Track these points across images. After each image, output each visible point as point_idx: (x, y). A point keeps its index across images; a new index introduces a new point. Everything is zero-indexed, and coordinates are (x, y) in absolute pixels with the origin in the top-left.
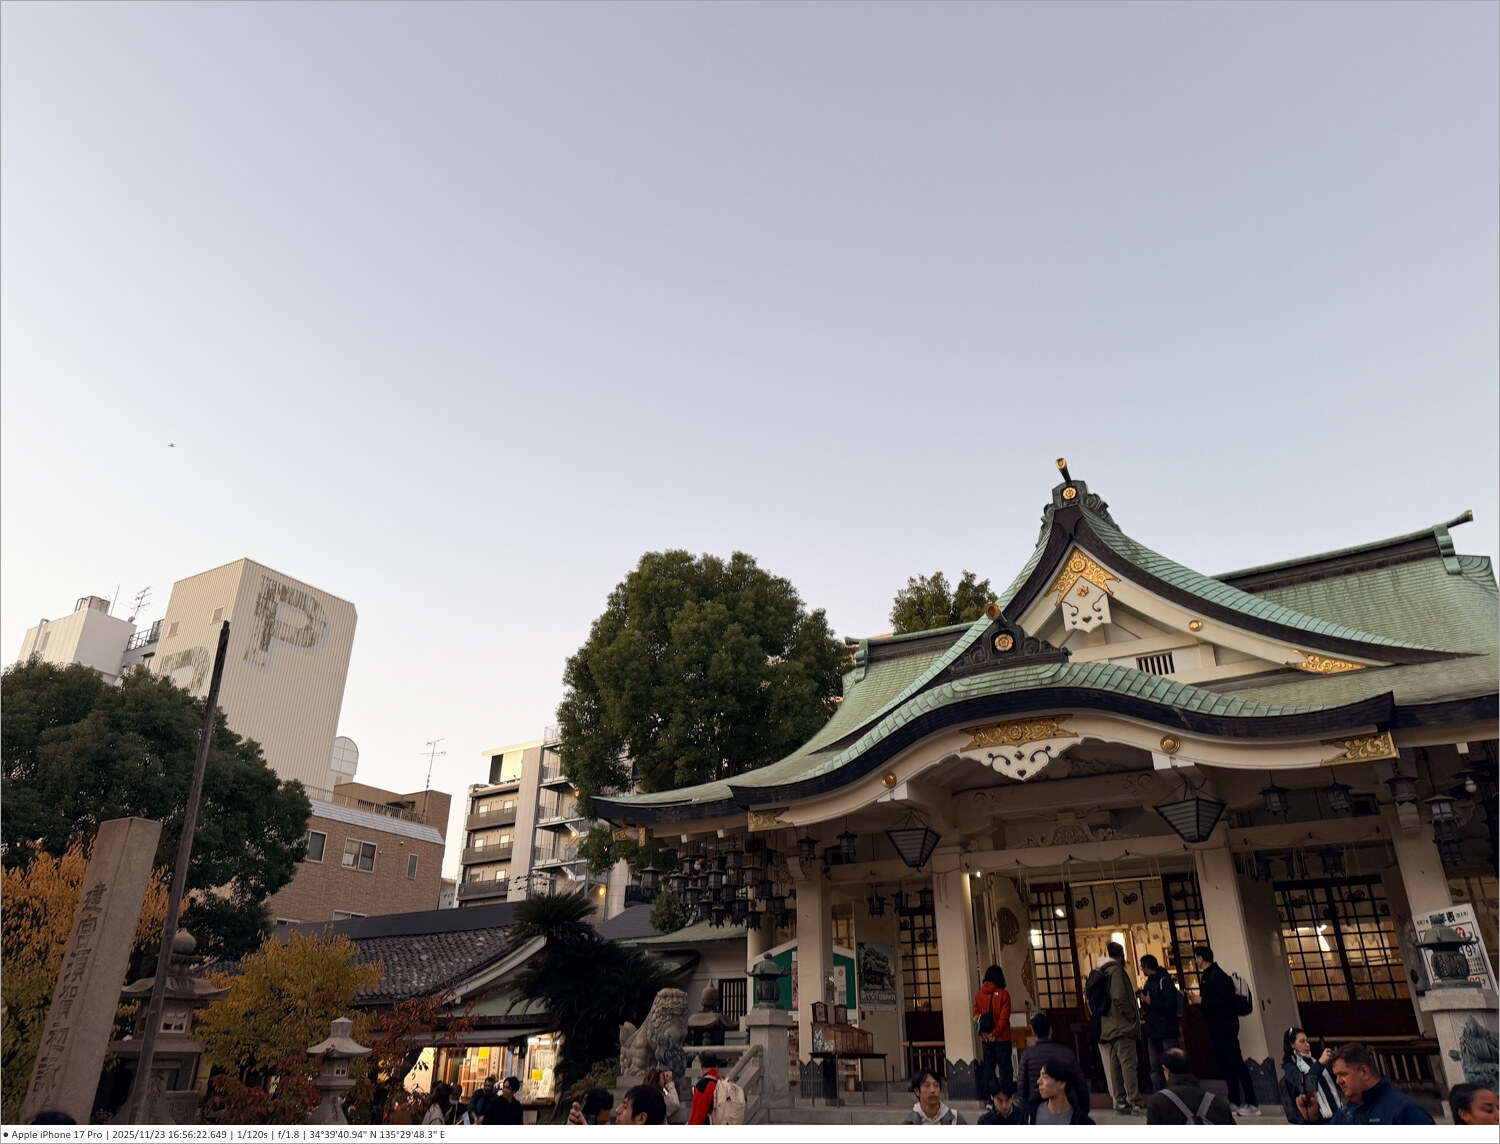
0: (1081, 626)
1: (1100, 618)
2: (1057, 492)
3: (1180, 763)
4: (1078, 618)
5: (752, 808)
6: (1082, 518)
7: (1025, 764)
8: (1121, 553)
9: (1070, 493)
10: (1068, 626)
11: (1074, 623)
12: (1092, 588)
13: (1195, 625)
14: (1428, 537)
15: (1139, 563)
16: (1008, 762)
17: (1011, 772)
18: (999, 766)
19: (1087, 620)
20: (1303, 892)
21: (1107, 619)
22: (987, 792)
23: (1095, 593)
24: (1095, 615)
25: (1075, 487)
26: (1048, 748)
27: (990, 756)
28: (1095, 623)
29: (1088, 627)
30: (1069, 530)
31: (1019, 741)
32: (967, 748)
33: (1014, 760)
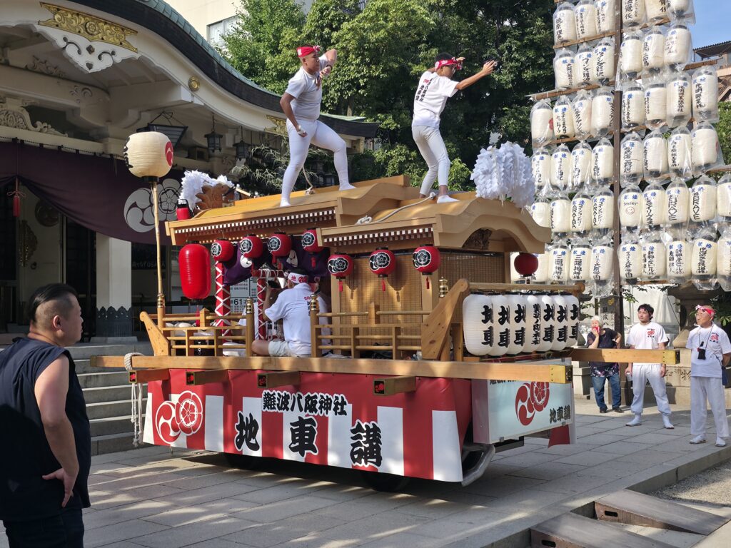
3: (197, 101)
7: (93, 58)
16: (79, 52)
17: (81, 60)
18: (71, 51)
27: (65, 39)
31: (92, 36)
32: (46, 24)
33: (84, 51)
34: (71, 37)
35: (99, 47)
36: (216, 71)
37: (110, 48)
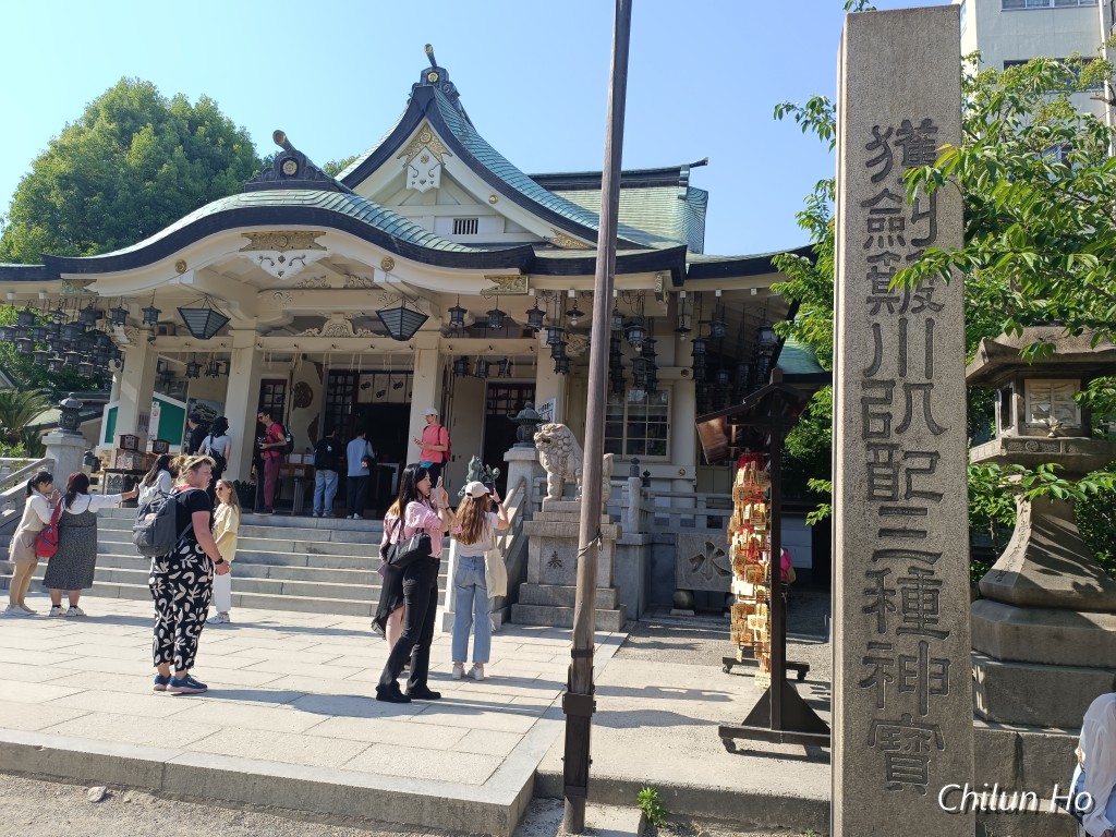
0: (418, 186)
1: (432, 183)
2: (424, 75)
3: (392, 280)
4: (417, 180)
5: (63, 275)
6: (433, 99)
7: (284, 266)
8: (454, 133)
9: (433, 77)
10: (409, 185)
11: (413, 183)
12: (432, 157)
13: (493, 199)
14: (676, 171)
15: (465, 144)
16: (273, 264)
17: (274, 271)
18: (266, 265)
19: (423, 182)
20: (505, 391)
21: (437, 184)
22: (284, 293)
23: (433, 161)
24: (429, 179)
25: (438, 73)
28: (427, 186)
29: (422, 188)
30: (423, 107)
31: (282, 249)
32: (245, 249)
33: (277, 262)
34: (266, 253)
35: (290, 255)
36: (397, 245)
37: (299, 253)
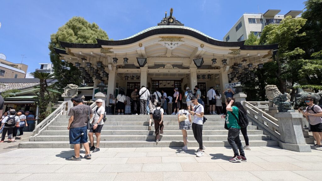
3: (203, 50)
7: (172, 46)
16: (169, 45)
17: (169, 47)
18: (167, 45)
22: (154, 58)
26: (178, 43)
31: (172, 41)
32: (160, 41)
34: (166, 42)
35: (173, 43)
36: (208, 40)
37: (176, 42)
